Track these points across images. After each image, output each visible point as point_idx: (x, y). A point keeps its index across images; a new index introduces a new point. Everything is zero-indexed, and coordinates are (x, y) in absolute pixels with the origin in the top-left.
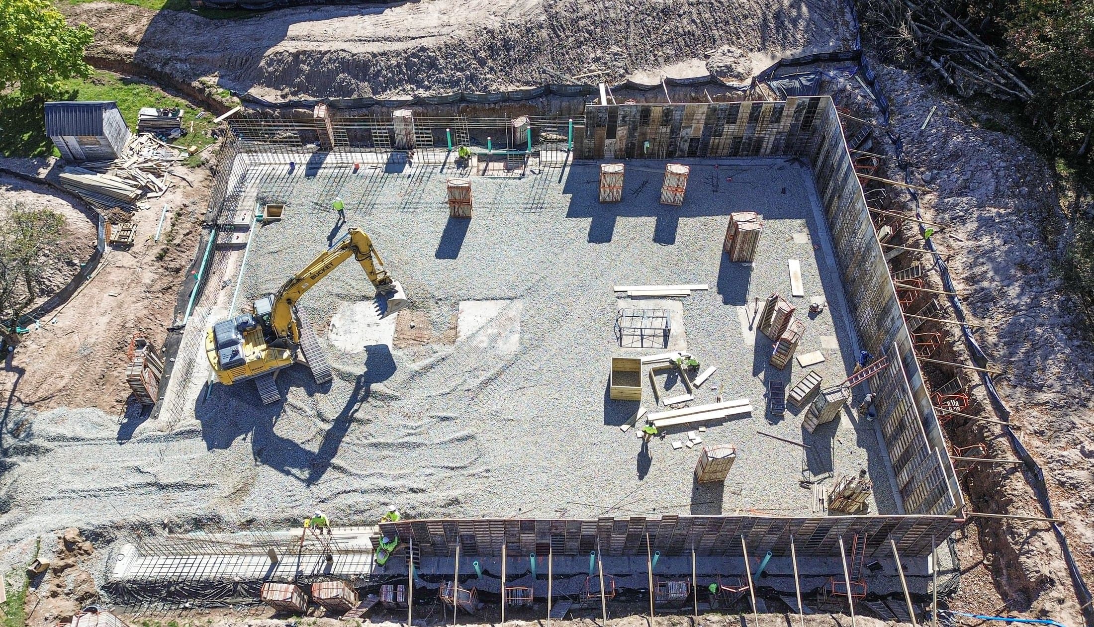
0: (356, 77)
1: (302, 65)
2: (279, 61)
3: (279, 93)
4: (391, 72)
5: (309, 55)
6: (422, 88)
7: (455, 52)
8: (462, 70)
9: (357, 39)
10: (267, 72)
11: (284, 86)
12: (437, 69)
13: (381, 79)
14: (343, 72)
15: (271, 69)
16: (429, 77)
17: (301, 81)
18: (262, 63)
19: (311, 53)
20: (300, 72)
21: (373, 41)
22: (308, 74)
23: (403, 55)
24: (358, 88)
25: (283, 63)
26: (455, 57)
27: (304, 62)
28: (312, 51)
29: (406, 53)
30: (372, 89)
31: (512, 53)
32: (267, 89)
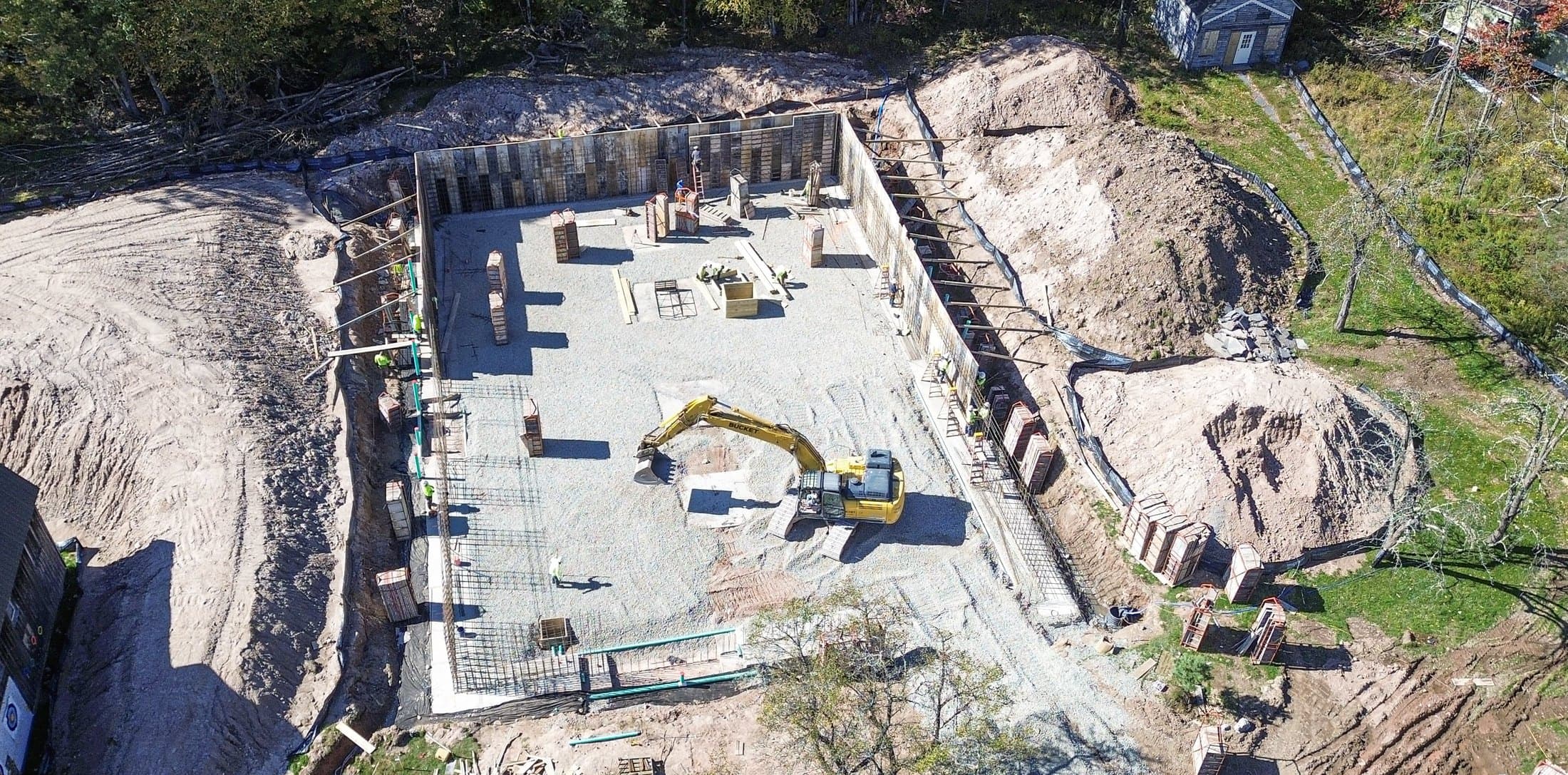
0: (300, 567)
1: (273, 632)
2: (257, 667)
3: (309, 677)
4: (299, 523)
5: (260, 617)
6: (325, 495)
7: (276, 450)
8: (303, 450)
9: (234, 558)
10: (270, 690)
11: (298, 668)
12: (300, 473)
13: (308, 537)
14: (292, 581)
15: (268, 683)
16: (310, 485)
17: (298, 637)
18: (253, 696)
19: (256, 613)
20: (282, 637)
21: (241, 538)
22: (288, 626)
23: (272, 506)
24: (317, 568)
25: (262, 661)
26: (284, 452)
27: (269, 628)
28: (254, 612)
29: (270, 502)
30: (319, 552)
31: (280, 401)
32: (298, 695)
